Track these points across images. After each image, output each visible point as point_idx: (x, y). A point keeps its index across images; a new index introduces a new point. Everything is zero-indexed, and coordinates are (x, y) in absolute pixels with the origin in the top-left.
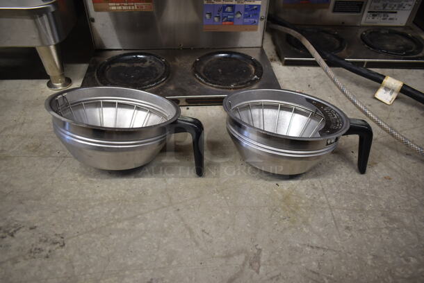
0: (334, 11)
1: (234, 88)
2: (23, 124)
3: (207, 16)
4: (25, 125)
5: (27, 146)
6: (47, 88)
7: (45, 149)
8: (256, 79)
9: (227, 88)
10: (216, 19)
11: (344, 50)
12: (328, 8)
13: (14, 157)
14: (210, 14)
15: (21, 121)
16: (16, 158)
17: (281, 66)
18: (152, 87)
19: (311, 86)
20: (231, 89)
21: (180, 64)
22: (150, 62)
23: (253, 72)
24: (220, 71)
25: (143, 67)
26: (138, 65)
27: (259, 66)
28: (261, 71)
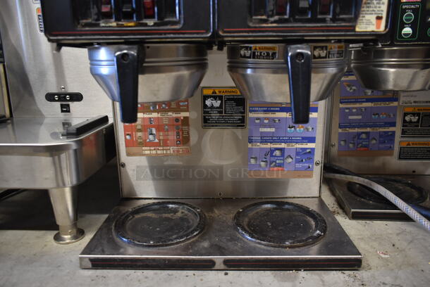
0: (401, 158)
1: (289, 247)
3: (252, 161)
8: (319, 235)
10: (263, 164)
14: (255, 158)
17: (348, 220)
18: (180, 242)
19: (396, 246)
20: (286, 247)
21: (219, 216)
22: (182, 213)
23: (314, 226)
24: (270, 224)
25: (173, 218)
26: (167, 215)
27: (320, 218)
28: (324, 224)
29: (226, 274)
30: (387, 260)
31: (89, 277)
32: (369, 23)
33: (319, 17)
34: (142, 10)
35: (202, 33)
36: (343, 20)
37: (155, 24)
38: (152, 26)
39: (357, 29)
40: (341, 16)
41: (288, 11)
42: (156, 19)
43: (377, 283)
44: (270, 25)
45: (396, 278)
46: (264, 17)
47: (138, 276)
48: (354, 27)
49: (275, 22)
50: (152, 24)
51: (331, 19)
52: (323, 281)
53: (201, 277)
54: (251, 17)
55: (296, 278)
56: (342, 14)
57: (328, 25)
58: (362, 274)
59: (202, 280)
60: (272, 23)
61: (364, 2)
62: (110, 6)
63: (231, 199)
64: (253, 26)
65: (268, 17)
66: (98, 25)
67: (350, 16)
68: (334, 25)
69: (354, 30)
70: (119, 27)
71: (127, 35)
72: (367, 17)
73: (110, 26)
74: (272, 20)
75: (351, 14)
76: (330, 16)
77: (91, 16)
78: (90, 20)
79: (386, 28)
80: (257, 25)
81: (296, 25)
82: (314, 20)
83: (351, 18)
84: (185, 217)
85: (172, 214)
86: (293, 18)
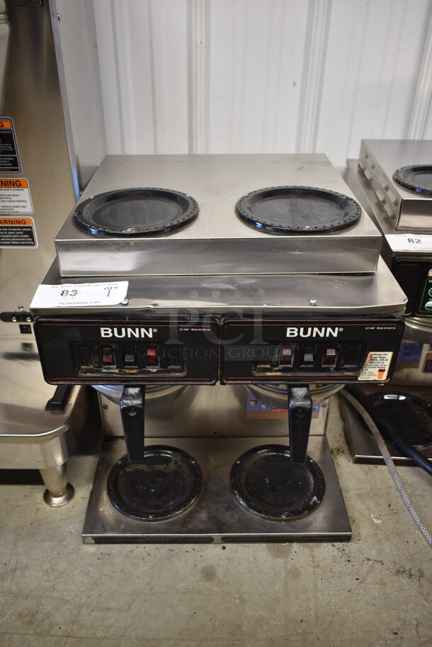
0: (426, 370)
1: (285, 521)
2: (15, 571)
4: (18, 572)
5: (20, 614)
6: (44, 502)
7: (42, 620)
8: (315, 502)
9: (275, 520)
10: (263, 406)
12: (417, 367)
13: (6, 633)
15: (12, 565)
16: (7, 636)
17: (351, 463)
18: (178, 514)
19: (392, 507)
20: (281, 521)
21: (215, 468)
22: (176, 463)
23: (313, 486)
24: (268, 482)
25: (167, 471)
26: (159, 467)
27: (319, 476)
28: (322, 487)
29: (224, 548)
30: (377, 526)
31: (94, 554)
32: (372, 374)
33: (323, 366)
35: (206, 381)
36: (347, 370)
37: (158, 372)
38: (155, 373)
39: (359, 379)
40: (345, 366)
41: (292, 361)
42: (159, 367)
43: (363, 558)
44: (274, 374)
45: (381, 551)
46: (268, 366)
47: (141, 553)
48: (357, 377)
49: (278, 371)
50: (155, 370)
51: (335, 369)
52: (313, 556)
53: (201, 553)
54: (256, 366)
55: (289, 552)
56: (346, 364)
57: (332, 375)
58: (351, 547)
59: (201, 557)
60: (276, 371)
61: (368, 359)
62: (111, 356)
63: (228, 437)
64: (257, 375)
65: (272, 366)
66: (100, 372)
67: (354, 366)
68: (336, 374)
69: (357, 380)
70: (121, 374)
71: (130, 381)
72: (370, 370)
73: (112, 373)
74: (277, 369)
75: (355, 364)
76: (334, 366)
77: (92, 363)
78: (92, 367)
79: (387, 379)
80: (261, 374)
81: (300, 374)
82: (317, 368)
83: (355, 368)
84: (179, 470)
85: (165, 465)
86: (297, 368)
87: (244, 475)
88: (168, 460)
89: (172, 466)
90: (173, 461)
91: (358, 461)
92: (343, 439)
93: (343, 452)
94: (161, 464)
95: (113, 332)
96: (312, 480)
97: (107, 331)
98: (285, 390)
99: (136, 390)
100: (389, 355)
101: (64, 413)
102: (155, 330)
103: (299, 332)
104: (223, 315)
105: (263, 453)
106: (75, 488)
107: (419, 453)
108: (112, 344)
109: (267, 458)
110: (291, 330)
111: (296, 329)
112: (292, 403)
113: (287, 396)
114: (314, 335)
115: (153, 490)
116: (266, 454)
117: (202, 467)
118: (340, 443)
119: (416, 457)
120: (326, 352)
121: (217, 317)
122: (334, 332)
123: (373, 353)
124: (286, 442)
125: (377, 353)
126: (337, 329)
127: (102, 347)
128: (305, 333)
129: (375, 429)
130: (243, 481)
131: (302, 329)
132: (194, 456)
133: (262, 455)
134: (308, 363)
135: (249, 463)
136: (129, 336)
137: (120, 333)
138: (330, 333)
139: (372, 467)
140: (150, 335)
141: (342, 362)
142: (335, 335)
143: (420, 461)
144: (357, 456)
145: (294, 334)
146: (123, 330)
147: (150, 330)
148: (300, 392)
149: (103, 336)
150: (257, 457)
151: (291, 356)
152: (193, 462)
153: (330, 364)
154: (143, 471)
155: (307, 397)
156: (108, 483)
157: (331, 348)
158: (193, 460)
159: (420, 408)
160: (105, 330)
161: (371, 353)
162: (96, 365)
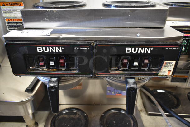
0: (172, 81)
3: (109, 92)
10: (113, 93)
11: (180, 106)
14: (110, 91)
17: (147, 116)
21: (94, 117)
22: (79, 114)
23: (133, 124)
24: (115, 123)
25: (75, 118)
26: (72, 116)
27: (135, 121)
28: (137, 125)
32: (165, 72)
33: (142, 68)
34: (59, 64)
35: (88, 75)
36: (153, 70)
37: (65, 70)
38: (64, 71)
39: (159, 75)
41: (128, 65)
42: (66, 68)
46: (117, 68)
48: (158, 74)
49: (121, 70)
50: (64, 70)
51: (148, 70)
54: (111, 68)
56: (153, 68)
57: (146, 72)
60: (120, 71)
61: (164, 64)
62: (43, 62)
63: (99, 105)
64: (111, 72)
65: (119, 68)
66: (38, 70)
67: (156, 69)
68: (149, 72)
69: (158, 75)
70: (48, 71)
71: (52, 75)
72: (164, 70)
73: (44, 71)
74: (121, 69)
75: (157, 68)
76: (147, 68)
77: (35, 66)
78: (34, 68)
79: (172, 75)
80: (113, 72)
81: (131, 72)
82: (139, 70)
83: (157, 70)
84: (80, 117)
85: (74, 115)
86: (130, 69)
87: (105, 120)
88: (75, 114)
89: (77, 116)
90: (78, 114)
91: (150, 115)
92: (142, 106)
93: (143, 111)
94: (73, 115)
95: (43, 49)
96: (132, 122)
97: (40, 48)
98: (124, 81)
99: (56, 79)
100: (174, 62)
101: (32, 93)
102: (63, 48)
103: (132, 50)
104: (95, 41)
105: (113, 111)
106: (39, 124)
107: (173, 112)
108: (43, 56)
109: (114, 113)
110: (128, 49)
111: (130, 49)
112: (128, 86)
113: (125, 84)
114: (139, 52)
115: (69, 126)
116: (114, 112)
117: (89, 116)
118: (142, 108)
119: (173, 113)
120: (144, 61)
121: (92, 42)
122: (148, 50)
123: (166, 61)
124: (125, 107)
125: (168, 61)
126: (150, 48)
127: (39, 58)
128: (135, 50)
129: (156, 102)
130: (105, 122)
131: (133, 48)
132: (86, 112)
133: (112, 112)
134: (135, 66)
135: (107, 115)
136: (51, 51)
137: (46, 50)
138: (147, 51)
139: (155, 117)
140: (61, 51)
141: (151, 66)
142: (149, 52)
143: (174, 115)
144: (149, 113)
145: (129, 51)
146: (48, 48)
147: (61, 48)
148: (131, 81)
149: (38, 51)
150: (111, 112)
151: (127, 63)
152: (85, 114)
153: (145, 67)
154: (65, 117)
155: (135, 83)
156: (51, 122)
157: (146, 59)
158: (85, 113)
159: (170, 95)
160: (39, 48)
161: (165, 61)
162: (37, 67)
